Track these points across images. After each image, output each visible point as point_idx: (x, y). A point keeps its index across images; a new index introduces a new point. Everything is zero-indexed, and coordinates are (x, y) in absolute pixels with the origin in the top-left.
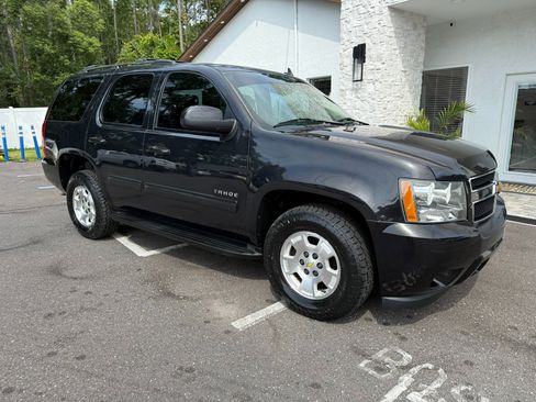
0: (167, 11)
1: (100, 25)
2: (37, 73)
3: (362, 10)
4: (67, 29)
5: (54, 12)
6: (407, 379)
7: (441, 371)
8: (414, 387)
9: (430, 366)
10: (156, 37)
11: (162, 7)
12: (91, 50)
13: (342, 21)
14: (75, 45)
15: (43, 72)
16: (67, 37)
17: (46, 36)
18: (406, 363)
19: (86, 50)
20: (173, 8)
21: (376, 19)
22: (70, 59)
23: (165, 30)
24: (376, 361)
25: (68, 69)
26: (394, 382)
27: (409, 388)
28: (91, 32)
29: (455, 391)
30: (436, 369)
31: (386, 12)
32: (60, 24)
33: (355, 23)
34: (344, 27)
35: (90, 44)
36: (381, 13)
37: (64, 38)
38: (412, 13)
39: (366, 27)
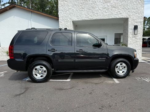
3: (65, 20)
13: (59, 22)
21: (69, 23)
33: (63, 23)
36: (70, 22)
39: (67, 24)
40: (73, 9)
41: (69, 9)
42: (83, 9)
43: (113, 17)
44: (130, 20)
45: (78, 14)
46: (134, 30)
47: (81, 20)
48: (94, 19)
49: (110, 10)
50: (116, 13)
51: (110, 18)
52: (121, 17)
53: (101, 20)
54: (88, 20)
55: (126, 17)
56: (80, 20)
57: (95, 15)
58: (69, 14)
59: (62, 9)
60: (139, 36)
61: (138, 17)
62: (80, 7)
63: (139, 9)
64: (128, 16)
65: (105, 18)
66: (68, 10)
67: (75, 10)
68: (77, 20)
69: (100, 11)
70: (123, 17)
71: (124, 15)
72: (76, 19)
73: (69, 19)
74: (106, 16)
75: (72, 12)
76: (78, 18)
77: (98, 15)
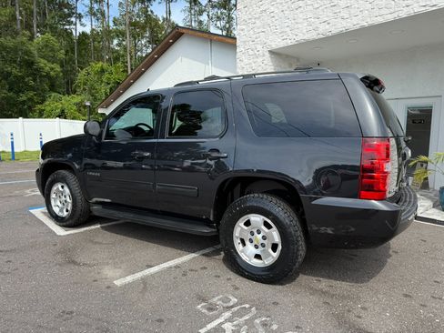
0: (119, 45)
1: (61, 55)
2: (5, 91)
3: (251, 53)
4: (33, 57)
5: (23, 43)
6: (227, 314)
7: (253, 309)
8: (230, 320)
9: (247, 306)
10: (105, 65)
11: (115, 42)
12: (52, 73)
13: (238, 60)
14: (39, 70)
15: (10, 90)
16: (33, 63)
17: (15, 62)
18: (231, 304)
19: (48, 74)
20: (124, 43)
21: (260, 59)
22: (34, 80)
23: (117, 59)
24: (211, 304)
25: (32, 89)
26: (217, 317)
27: (226, 320)
28: (53, 60)
29: (257, 321)
30: (251, 308)
31: (267, 54)
32: (28, 53)
33: (246, 61)
34: (239, 64)
35: (52, 69)
36: (264, 55)
37: (30, 64)
38: (287, 56)
39: (253, 65)
40: (272, 9)
41: (262, 12)
43: (416, 9)
45: (286, 24)
47: (294, 42)
48: (335, 31)
56: (289, 43)
57: (342, 14)
58: (260, 30)
59: (246, 17)
66: (259, 18)
67: (276, 11)
72: (278, 43)
73: (259, 47)
74: (382, 12)
75: (269, 22)
76: (285, 37)
77: (352, 11)
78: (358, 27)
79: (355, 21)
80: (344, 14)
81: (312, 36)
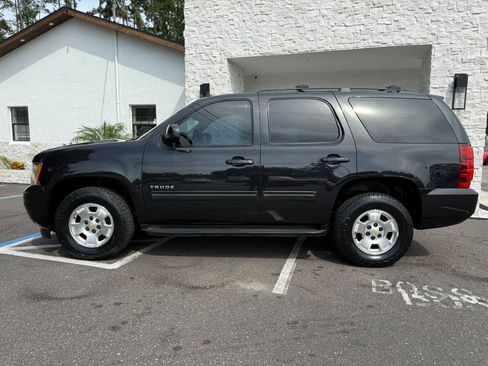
3: (205, 57)
13: (187, 63)
21: (217, 66)
31: (226, 62)
33: (199, 66)
34: (188, 67)
36: (221, 62)
39: (209, 71)
40: (231, 16)
41: (218, 17)
42: (265, 18)
43: (371, 43)
44: (436, 53)
45: (248, 35)
46: (454, 92)
47: (258, 55)
48: (301, 51)
49: (361, 16)
50: (381, 28)
51: (361, 45)
52: (404, 41)
53: (327, 54)
54: (280, 56)
55: (421, 42)
56: (252, 54)
57: (307, 36)
58: (216, 35)
59: (197, 19)
60: (473, 117)
61: (469, 42)
62: (256, 10)
63: (476, 10)
64: (431, 37)
65: (342, 47)
66: (214, 23)
67: (236, 19)
68: (244, 54)
69: (323, 22)
70: (412, 42)
71: (414, 34)
72: (239, 52)
73: (216, 53)
74: (344, 41)
75: (228, 29)
76: (247, 48)
77: (318, 35)
78: (322, 50)
79: (319, 44)
80: (310, 36)
81: (277, 51)
